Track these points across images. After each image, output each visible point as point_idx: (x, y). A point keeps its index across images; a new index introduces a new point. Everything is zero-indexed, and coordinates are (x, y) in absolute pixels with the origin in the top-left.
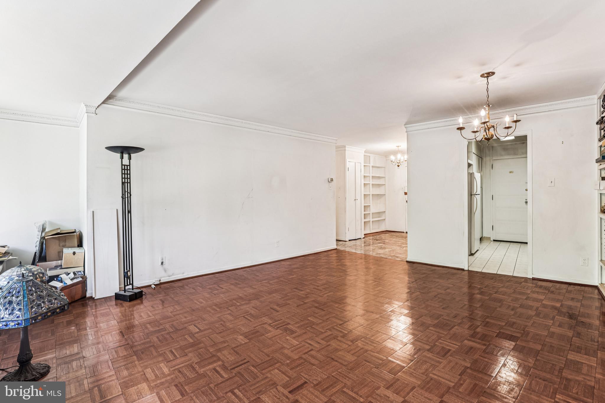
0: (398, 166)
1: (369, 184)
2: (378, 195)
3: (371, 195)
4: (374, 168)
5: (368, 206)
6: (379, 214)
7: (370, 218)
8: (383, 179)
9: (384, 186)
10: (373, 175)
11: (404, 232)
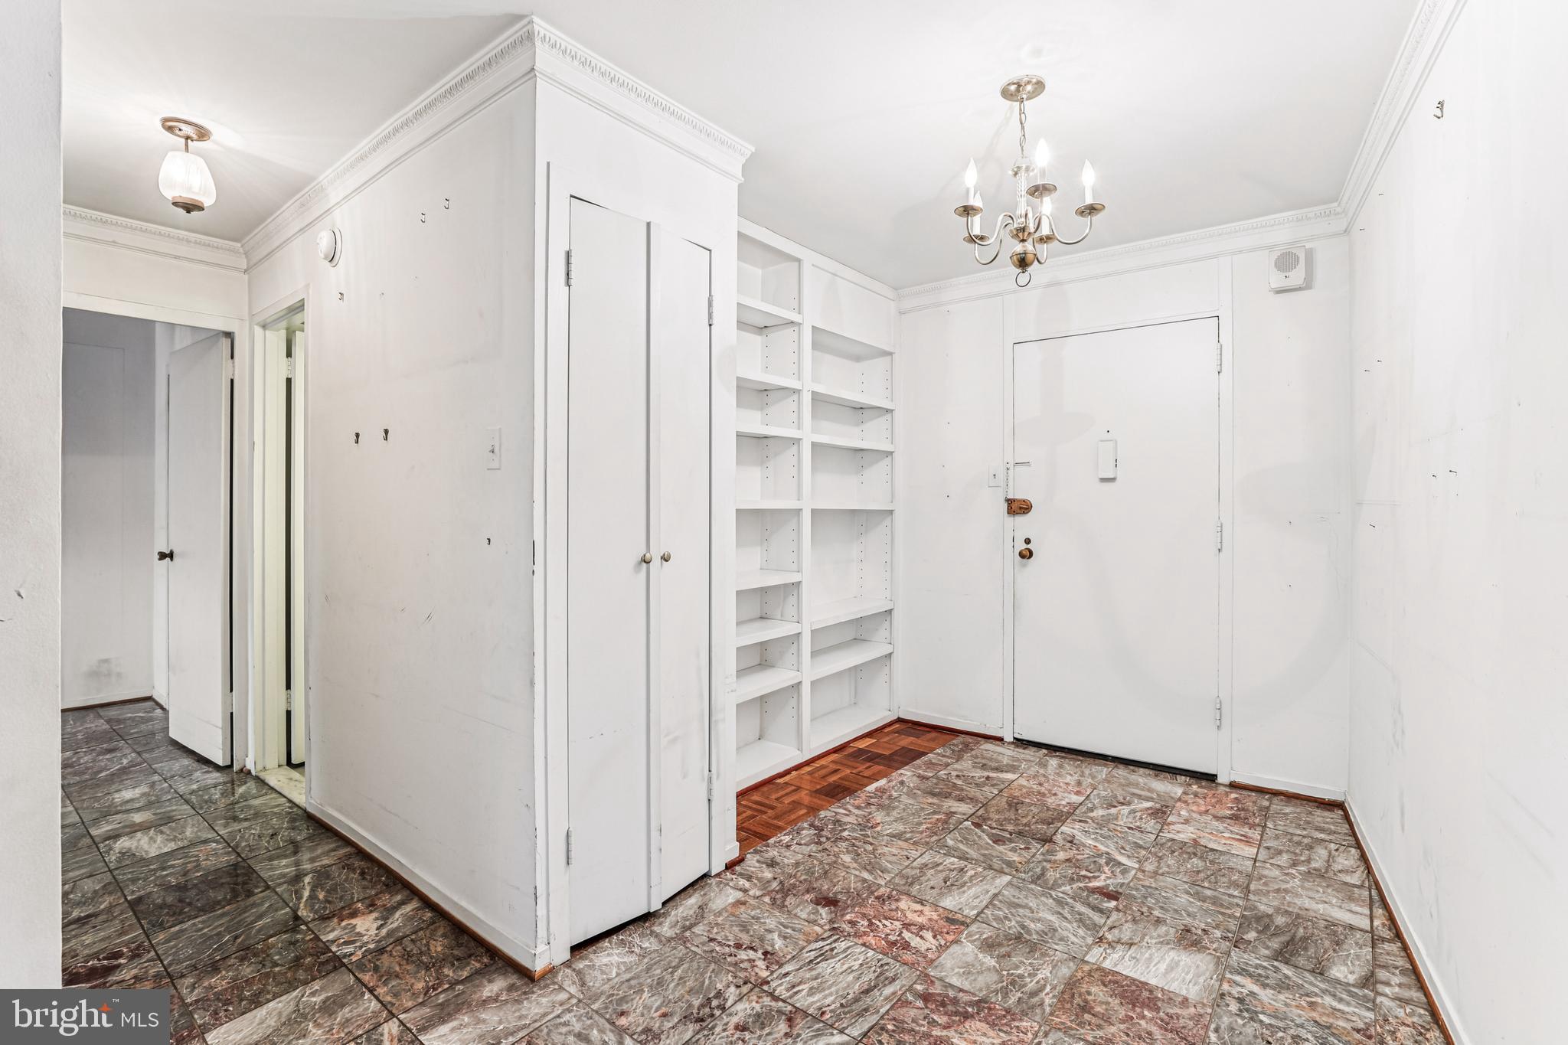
0: (1023, 263)
1: (797, 441)
2: (853, 512)
3: (807, 518)
4: (828, 357)
5: (785, 585)
6: (859, 630)
7: (799, 662)
8: (882, 422)
9: (888, 461)
10: (821, 389)
11: (1001, 739)
